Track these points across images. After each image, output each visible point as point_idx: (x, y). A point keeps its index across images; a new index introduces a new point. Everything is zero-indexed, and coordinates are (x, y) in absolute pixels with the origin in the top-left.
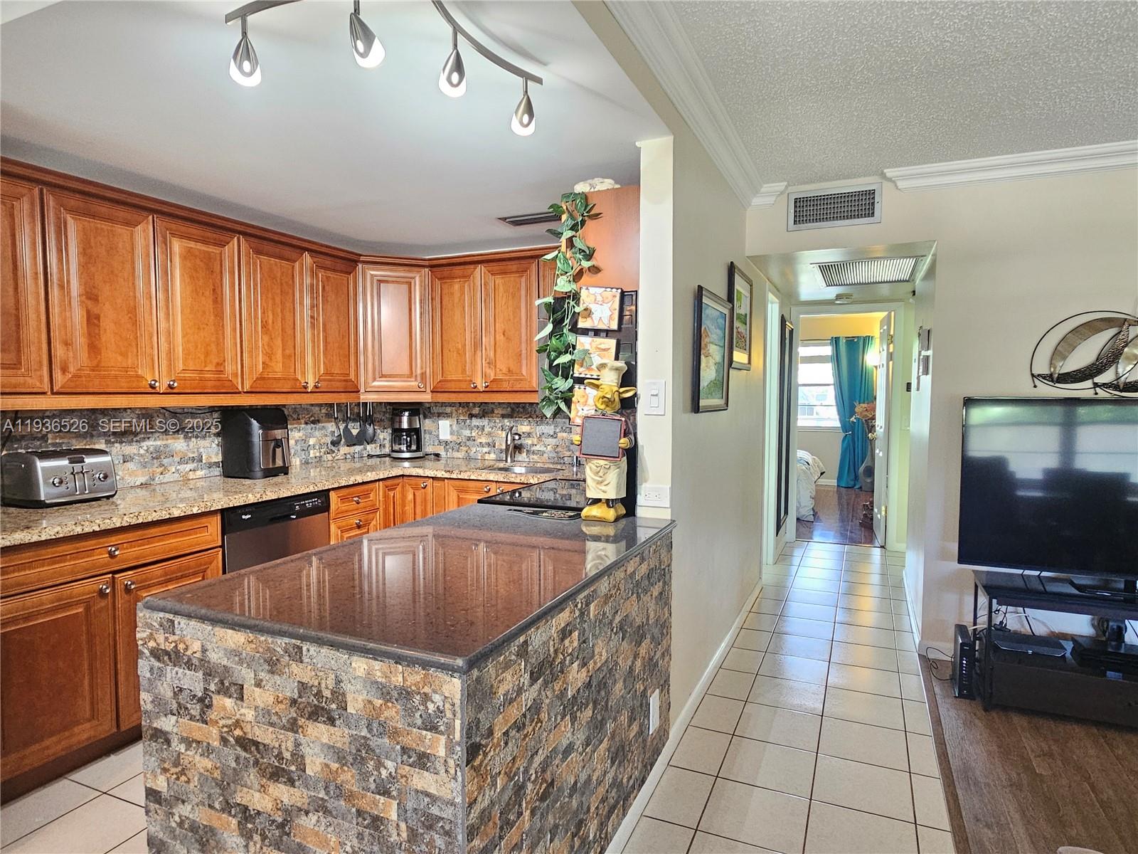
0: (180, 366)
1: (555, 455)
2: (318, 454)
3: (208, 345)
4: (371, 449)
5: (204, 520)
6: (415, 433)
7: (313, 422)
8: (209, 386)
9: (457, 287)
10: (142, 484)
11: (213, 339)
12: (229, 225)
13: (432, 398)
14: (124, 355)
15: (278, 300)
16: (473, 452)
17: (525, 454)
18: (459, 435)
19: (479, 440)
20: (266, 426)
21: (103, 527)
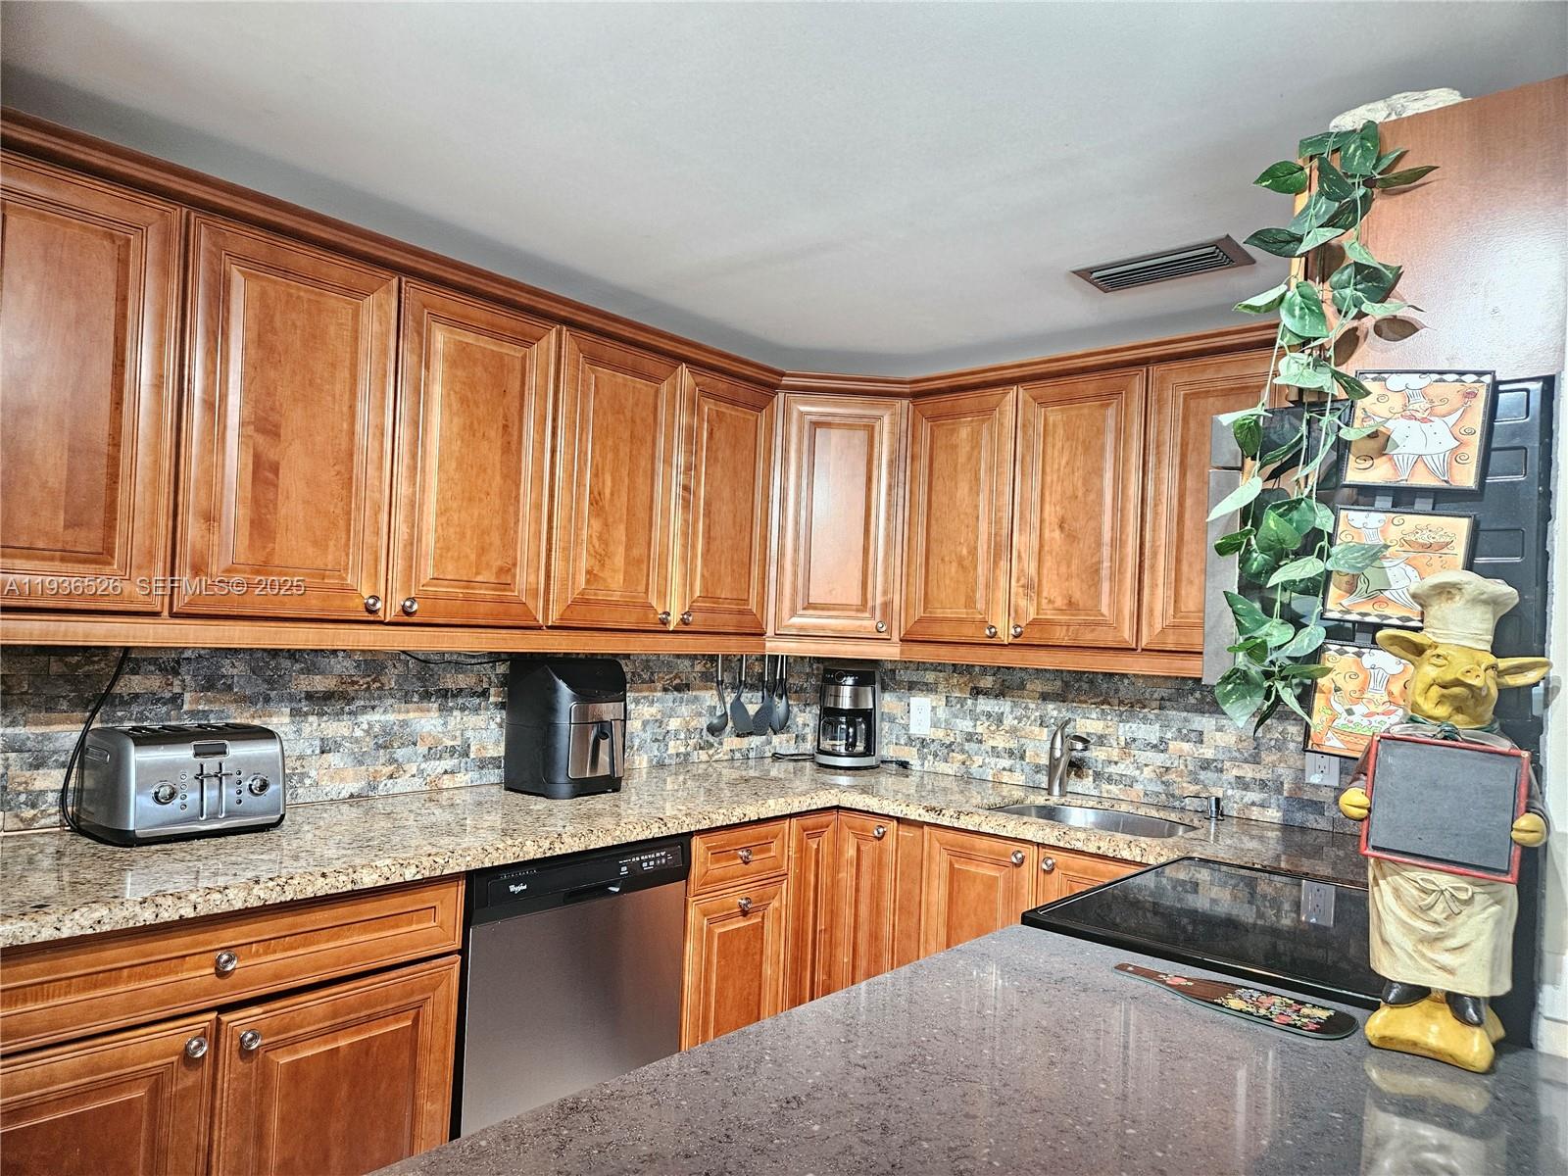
0: (428, 571)
1: (1160, 788)
2: (682, 750)
3: (485, 532)
4: (781, 743)
5: (429, 896)
6: (865, 717)
7: (678, 689)
8: (482, 612)
9: (964, 433)
10: (352, 796)
11: (497, 521)
12: (542, 305)
13: (902, 652)
14: (320, 544)
15: (624, 450)
16: (976, 765)
17: (1091, 779)
18: (949, 727)
19: (992, 743)
20: (586, 695)
21: (203, 910)
